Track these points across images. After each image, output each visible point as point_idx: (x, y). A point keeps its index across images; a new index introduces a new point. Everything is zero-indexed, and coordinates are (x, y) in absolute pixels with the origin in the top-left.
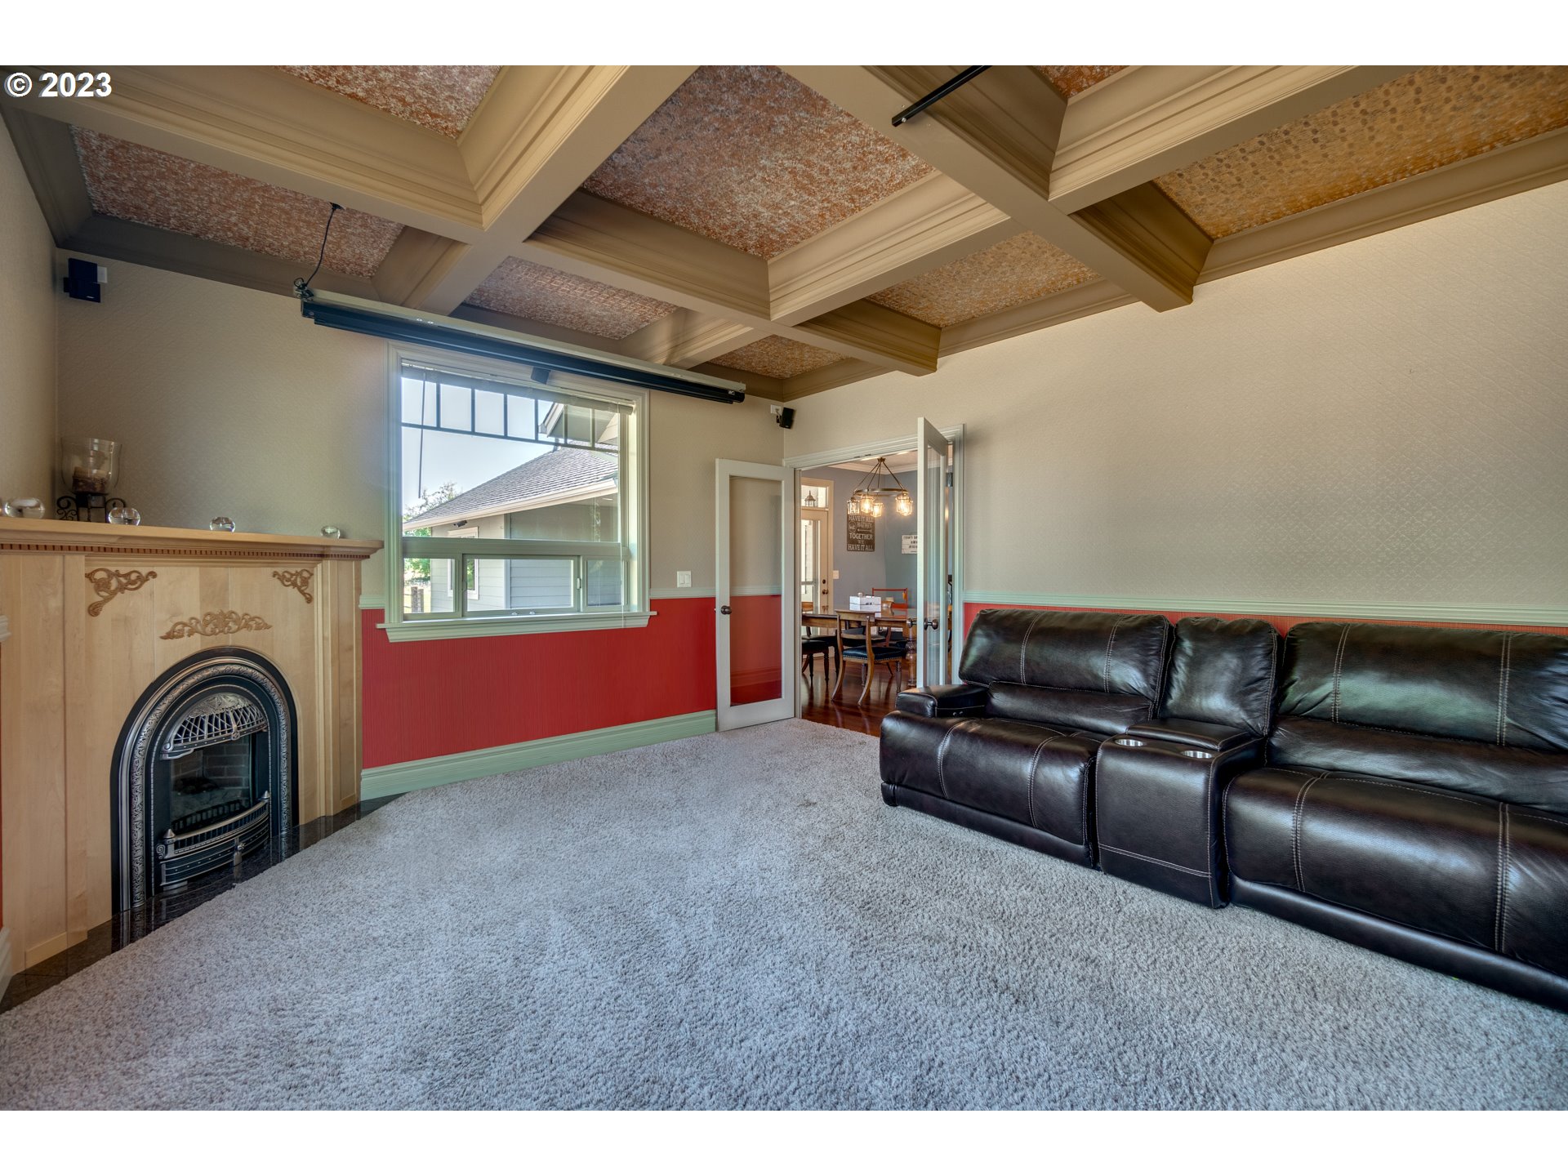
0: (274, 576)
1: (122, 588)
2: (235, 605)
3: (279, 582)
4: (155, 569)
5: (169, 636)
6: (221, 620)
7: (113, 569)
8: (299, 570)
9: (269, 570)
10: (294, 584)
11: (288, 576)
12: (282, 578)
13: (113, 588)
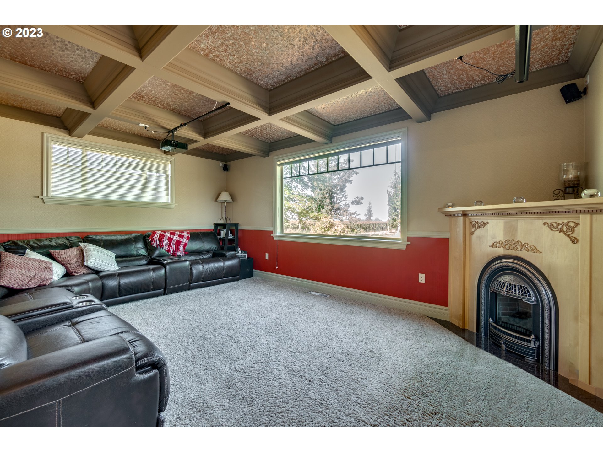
0: (544, 224)
1: (479, 227)
2: (521, 237)
3: (548, 229)
4: (488, 221)
5: (492, 246)
6: (512, 243)
7: (477, 221)
8: (565, 221)
9: (541, 222)
10: (561, 230)
11: (555, 225)
12: (551, 227)
13: (477, 227)
